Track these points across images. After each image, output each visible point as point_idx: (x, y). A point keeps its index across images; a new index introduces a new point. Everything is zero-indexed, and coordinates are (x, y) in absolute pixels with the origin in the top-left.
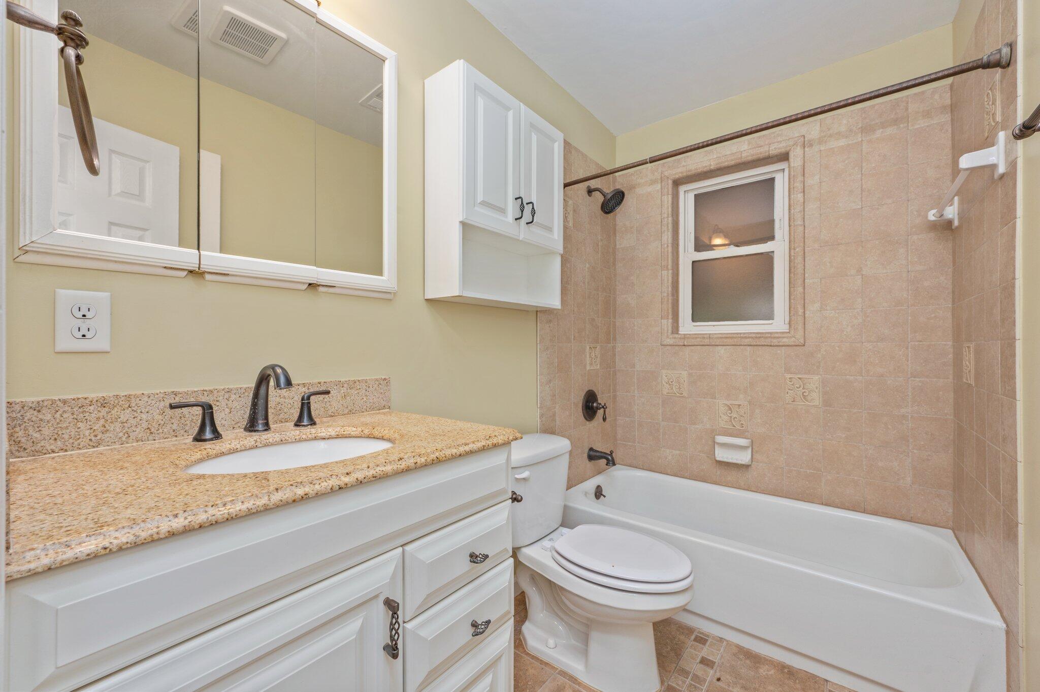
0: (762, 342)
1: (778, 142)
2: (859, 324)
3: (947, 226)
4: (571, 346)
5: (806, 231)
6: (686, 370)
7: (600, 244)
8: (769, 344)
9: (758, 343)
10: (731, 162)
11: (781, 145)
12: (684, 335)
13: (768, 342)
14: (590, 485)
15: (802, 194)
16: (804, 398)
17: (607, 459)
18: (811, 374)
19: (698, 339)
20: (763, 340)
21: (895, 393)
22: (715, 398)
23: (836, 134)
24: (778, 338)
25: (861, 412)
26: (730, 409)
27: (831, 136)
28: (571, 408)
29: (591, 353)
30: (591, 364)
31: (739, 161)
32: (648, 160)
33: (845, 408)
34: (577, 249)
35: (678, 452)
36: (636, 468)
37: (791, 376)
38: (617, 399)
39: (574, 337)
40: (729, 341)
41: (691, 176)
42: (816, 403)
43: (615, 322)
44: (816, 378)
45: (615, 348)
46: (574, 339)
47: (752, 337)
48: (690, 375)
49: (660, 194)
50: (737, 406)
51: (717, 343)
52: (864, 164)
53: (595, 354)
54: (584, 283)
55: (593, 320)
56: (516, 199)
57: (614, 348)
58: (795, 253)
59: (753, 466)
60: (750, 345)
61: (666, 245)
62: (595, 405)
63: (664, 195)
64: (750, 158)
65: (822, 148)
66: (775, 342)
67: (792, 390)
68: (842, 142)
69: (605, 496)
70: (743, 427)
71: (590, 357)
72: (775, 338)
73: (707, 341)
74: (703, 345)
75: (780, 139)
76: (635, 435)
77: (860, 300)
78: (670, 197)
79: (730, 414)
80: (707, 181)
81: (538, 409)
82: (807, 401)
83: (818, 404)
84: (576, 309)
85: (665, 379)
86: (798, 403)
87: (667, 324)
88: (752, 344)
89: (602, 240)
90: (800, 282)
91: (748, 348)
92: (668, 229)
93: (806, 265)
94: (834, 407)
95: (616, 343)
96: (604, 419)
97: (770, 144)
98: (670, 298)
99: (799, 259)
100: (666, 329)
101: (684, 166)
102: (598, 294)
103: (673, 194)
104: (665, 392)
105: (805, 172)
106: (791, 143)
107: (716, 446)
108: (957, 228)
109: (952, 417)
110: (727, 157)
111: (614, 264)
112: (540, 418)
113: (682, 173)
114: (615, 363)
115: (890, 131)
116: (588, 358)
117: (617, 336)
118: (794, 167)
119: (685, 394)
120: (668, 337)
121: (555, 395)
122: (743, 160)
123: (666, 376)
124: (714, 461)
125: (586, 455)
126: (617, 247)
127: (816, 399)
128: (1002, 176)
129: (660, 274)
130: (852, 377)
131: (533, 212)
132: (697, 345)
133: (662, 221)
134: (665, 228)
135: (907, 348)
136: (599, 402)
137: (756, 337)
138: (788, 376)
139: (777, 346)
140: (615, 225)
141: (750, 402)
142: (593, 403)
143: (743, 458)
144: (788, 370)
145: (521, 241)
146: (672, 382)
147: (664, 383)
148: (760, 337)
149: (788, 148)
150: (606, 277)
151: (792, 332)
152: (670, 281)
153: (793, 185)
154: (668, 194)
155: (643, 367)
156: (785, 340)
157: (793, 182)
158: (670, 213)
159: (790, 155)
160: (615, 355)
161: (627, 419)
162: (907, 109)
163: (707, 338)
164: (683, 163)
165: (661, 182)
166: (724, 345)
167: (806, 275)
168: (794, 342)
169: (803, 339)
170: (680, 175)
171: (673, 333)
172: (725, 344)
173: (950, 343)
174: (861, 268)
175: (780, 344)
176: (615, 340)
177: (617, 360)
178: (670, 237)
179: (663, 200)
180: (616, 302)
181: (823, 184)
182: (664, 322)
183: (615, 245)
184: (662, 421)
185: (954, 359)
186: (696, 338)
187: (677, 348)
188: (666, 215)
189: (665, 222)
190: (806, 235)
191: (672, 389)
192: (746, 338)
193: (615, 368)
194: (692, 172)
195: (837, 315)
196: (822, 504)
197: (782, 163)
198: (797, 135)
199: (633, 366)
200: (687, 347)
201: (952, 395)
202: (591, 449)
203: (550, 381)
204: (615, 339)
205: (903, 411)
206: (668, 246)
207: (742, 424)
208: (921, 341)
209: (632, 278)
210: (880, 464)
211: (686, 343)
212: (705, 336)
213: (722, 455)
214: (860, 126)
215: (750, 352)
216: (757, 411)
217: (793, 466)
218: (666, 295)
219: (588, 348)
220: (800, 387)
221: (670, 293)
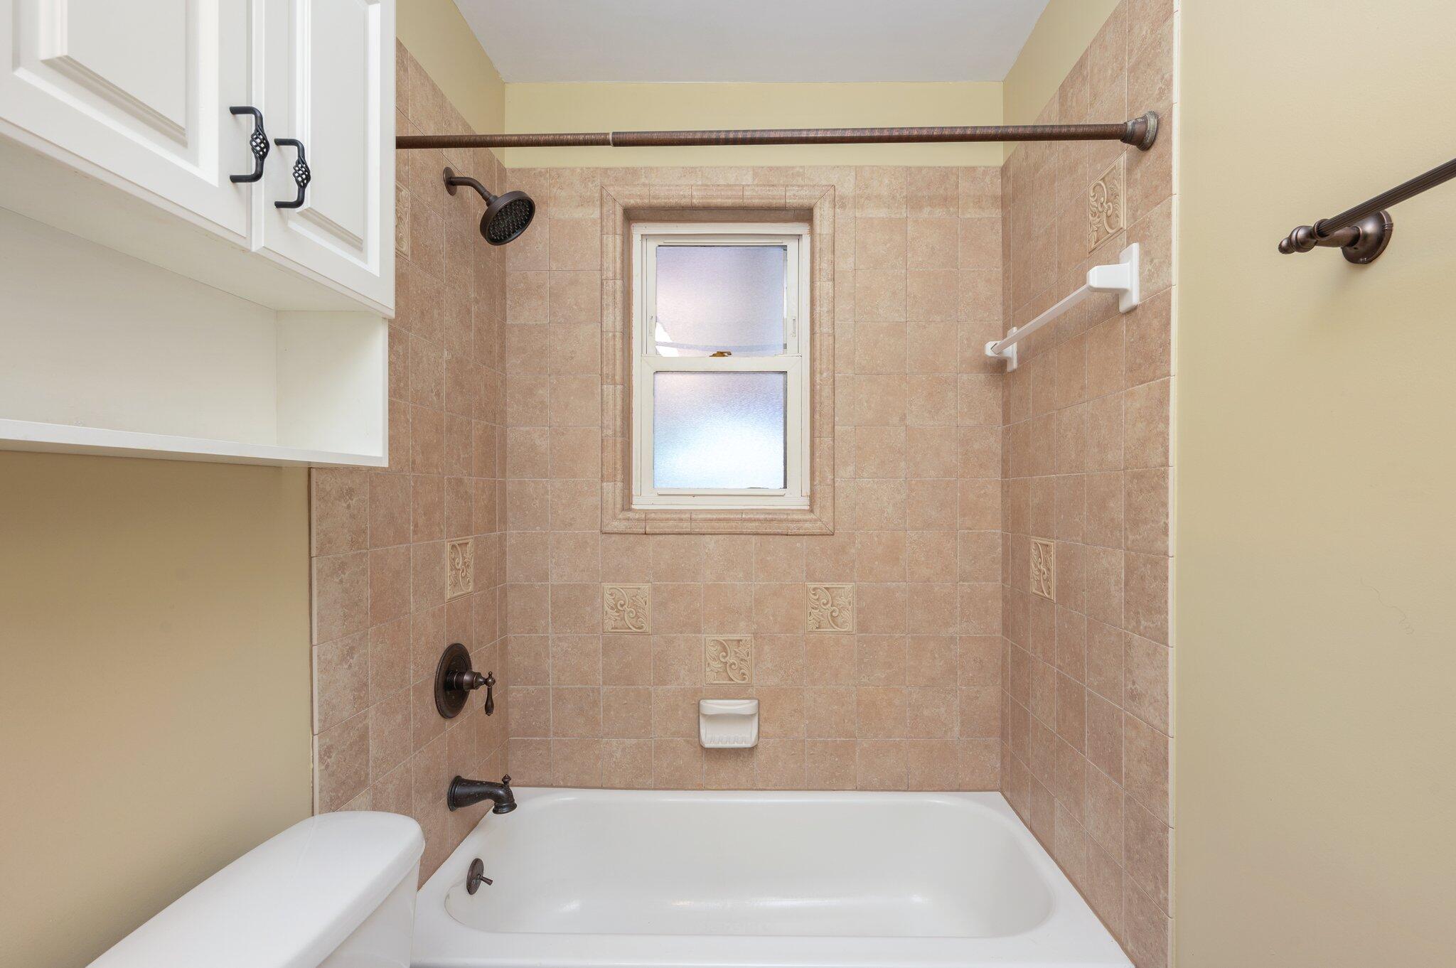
0: (774, 528)
1: (799, 186)
2: (902, 502)
3: (999, 367)
4: (408, 549)
5: (837, 346)
6: (648, 582)
7: (474, 309)
8: (785, 531)
9: (768, 531)
10: (726, 200)
11: (803, 193)
12: (646, 512)
13: (782, 528)
14: (455, 867)
15: (831, 283)
16: (834, 622)
17: (498, 799)
18: (843, 581)
19: (671, 523)
20: (775, 524)
21: (943, 605)
22: (699, 632)
23: (876, 197)
24: (798, 521)
25: (904, 637)
26: (725, 650)
27: (868, 198)
28: (408, 702)
29: (454, 559)
30: (455, 584)
31: (738, 202)
32: (610, 137)
33: (885, 633)
34: (422, 313)
35: (634, 741)
36: (552, 786)
37: (816, 585)
38: (509, 648)
39: (416, 525)
40: (723, 527)
41: (657, 207)
42: (848, 628)
43: (504, 483)
44: (849, 586)
45: (505, 540)
46: (415, 532)
47: (758, 520)
48: (656, 589)
49: (599, 229)
50: (735, 643)
51: (704, 530)
52: (909, 255)
53: (464, 558)
54: (438, 395)
55: (460, 482)
56: (235, 111)
57: (502, 539)
58: (821, 380)
59: (760, 746)
60: (758, 534)
61: (610, 335)
62: (466, 678)
63: (607, 233)
64: (756, 202)
65: (858, 215)
66: (793, 528)
67: (816, 609)
68: (882, 213)
69: (489, 882)
70: (744, 679)
71: (453, 568)
72: (793, 521)
73: (686, 527)
74: (680, 534)
75: (800, 182)
76: (548, 720)
77: (903, 464)
78: (619, 239)
79: (724, 657)
80: (681, 224)
81: (316, 738)
82: (837, 626)
83: (850, 630)
84: (419, 459)
85: (609, 600)
86: (825, 630)
87: (612, 490)
88: (759, 531)
89: (477, 301)
90: (827, 428)
91: (753, 538)
92: (615, 303)
93: (836, 401)
94: (871, 633)
95: (506, 530)
96: (489, 708)
97: (787, 186)
98: (619, 440)
99: (827, 391)
100: (611, 500)
101: (644, 185)
102: (470, 423)
103: (623, 235)
104: (608, 627)
105: (836, 247)
106: (817, 193)
107: (702, 720)
108: (1014, 371)
109: (1000, 635)
110: (719, 188)
111: (502, 358)
112: (321, 759)
113: (641, 197)
114: (505, 573)
115: (939, 212)
116: (448, 572)
117: (510, 514)
118: (820, 234)
119: (647, 628)
120: (615, 517)
121: (366, 685)
122: (747, 202)
123: (611, 595)
124: (699, 748)
125: (445, 800)
126: (509, 322)
127: (848, 621)
128: (1133, 310)
129: (600, 390)
130: (894, 584)
131: (303, 177)
132: (669, 534)
133: (602, 284)
134: (608, 300)
135: (956, 539)
136: (475, 669)
137: (766, 520)
138: (811, 585)
139: (796, 535)
140: (504, 274)
141: (755, 635)
142: (462, 674)
143: (744, 736)
144: (811, 576)
145: (256, 255)
146: (622, 606)
147: (606, 608)
148: (772, 520)
149: (814, 201)
150: (486, 385)
151: (817, 510)
152: (619, 407)
153: (820, 265)
154: (615, 234)
155: (565, 578)
156: (807, 525)
157: (818, 259)
158: (618, 271)
159: (815, 213)
160: (504, 553)
161: (531, 688)
162: (957, 187)
163: (686, 520)
164: (643, 180)
165: (601, 205)
166: (714, 534)
167: (837, 419)
168: (821, 528)
169: (832, 524)
170: (638, 200)
171: (623, 510)
172: (716, 532)
173: (999, 531)
174: (905, 415)
175: (801, 531)
176: (505, 523)
177: (509, 565)
178: (618, 318)
179: (605, 241)
180: (505, 440)
181: (859, 272)
182: (608, 486)
183: (505, 319)
184: (604, 683)
185: (1003, 554)
186: (667, 519)
187: (632, 538)
188: (610, 275)
189: (609, 286)
190: (836, 352)
191: (623, 619)
192: (750, 520)
193: (504, 581)
194: (659, 201)
195: (875, 487)
196: (856, 789)
197: (801, 224)
198: (824, 182)
199: (545, 577)
200: (650, 536)
201: (1000, 604)
202: (458, 781)
203: (351, 651)
204: (504, 520)
205: (951, 630)
206: (614, 336)
207: (744, 674)
208: (971, 529)
209: (541, 392)
210: (926, 713)
211: (648, 530)
212: (683, 516)
213: (713, 736)
214: (905, 194)
215: (756, 544)
216: (767, 648)
217: (819, 736)
218: (610, 432)
219: (448, 547)
220: (827, 603)
221: (618, 429)
